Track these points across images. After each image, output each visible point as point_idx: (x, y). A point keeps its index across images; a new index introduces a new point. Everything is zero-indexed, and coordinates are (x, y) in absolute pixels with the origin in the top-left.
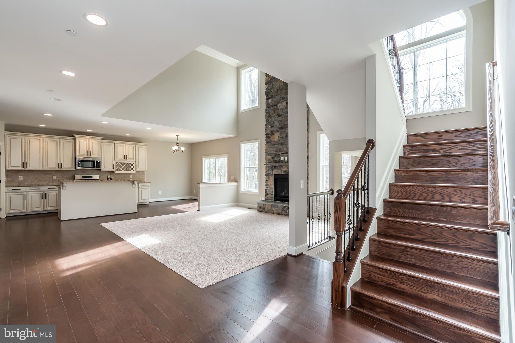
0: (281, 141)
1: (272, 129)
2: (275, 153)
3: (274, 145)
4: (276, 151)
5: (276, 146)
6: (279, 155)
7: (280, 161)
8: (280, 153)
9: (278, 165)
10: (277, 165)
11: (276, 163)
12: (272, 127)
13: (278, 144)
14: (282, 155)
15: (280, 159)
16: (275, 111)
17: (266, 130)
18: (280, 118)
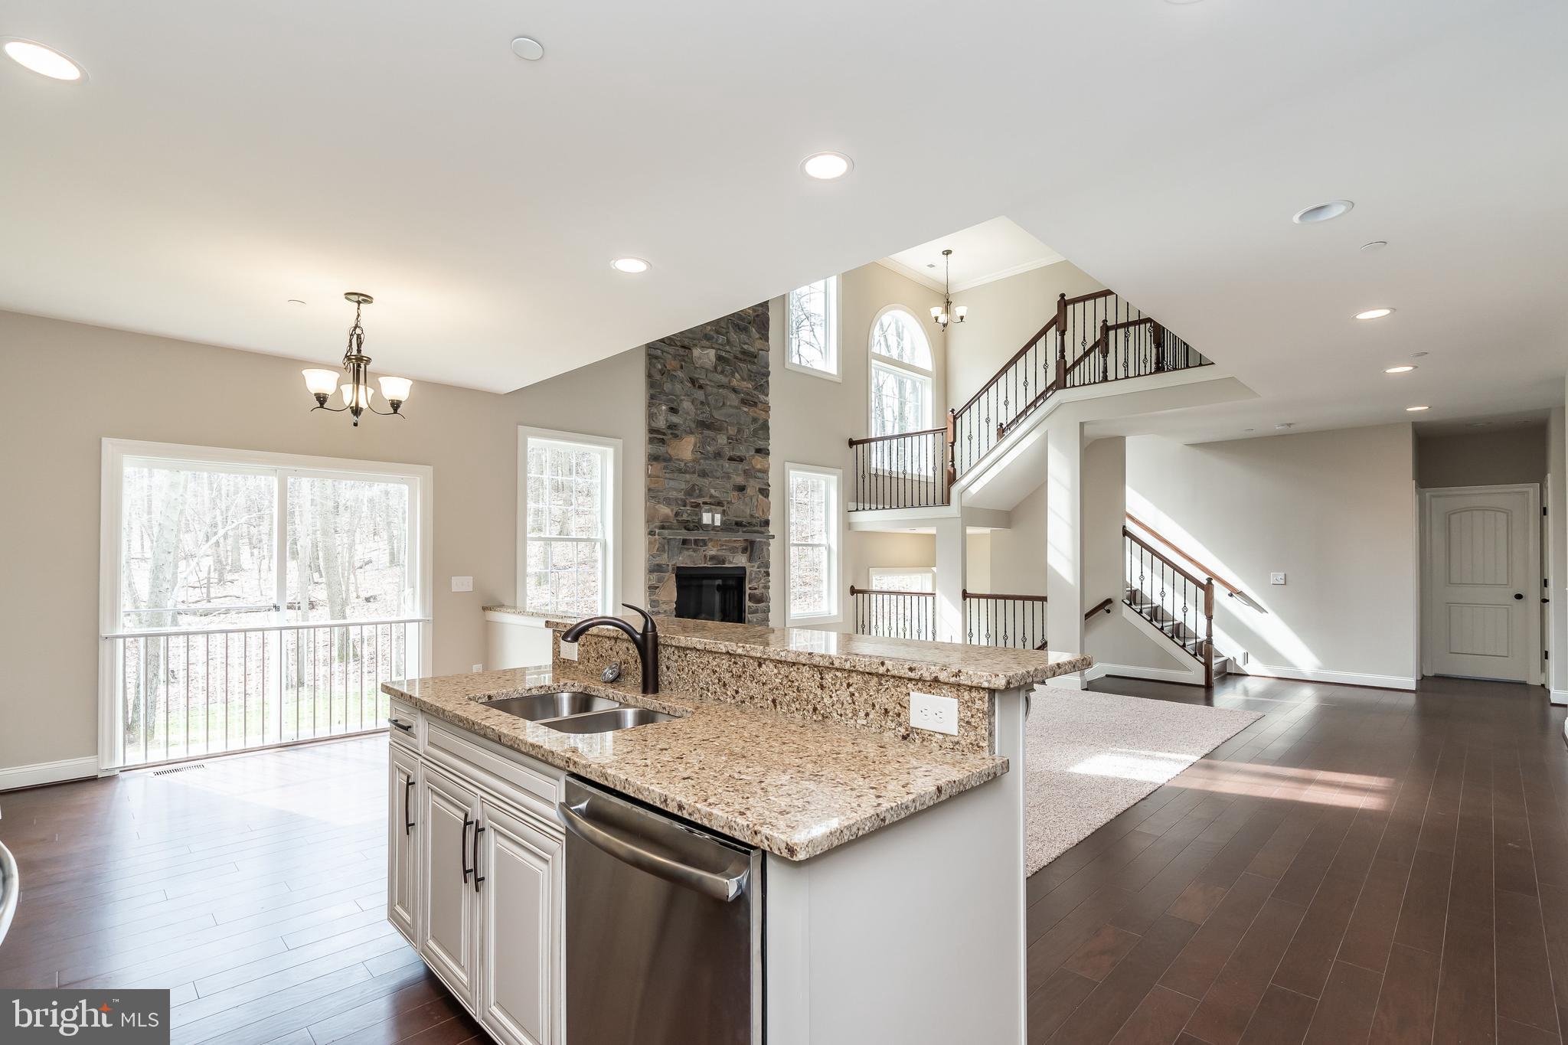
0: (705, 464)
1: (675, 419)
2: (682, 499)
3: (680, 471)
4: (685, 495)
5: (688, 476)
6: (698, 505)
7: (699, 526)
8: (700, 501)
9: (690, 538)
10: (692, 536)
11: (688, 530)
12: (673, 410)
13: (694, 473)
14: (707, 507)
15: (700, 519)
16: (683, 363)
17: (651, 416)
18: (700, 395)
